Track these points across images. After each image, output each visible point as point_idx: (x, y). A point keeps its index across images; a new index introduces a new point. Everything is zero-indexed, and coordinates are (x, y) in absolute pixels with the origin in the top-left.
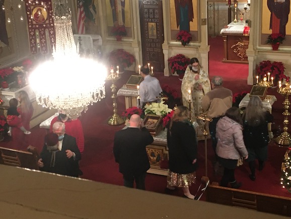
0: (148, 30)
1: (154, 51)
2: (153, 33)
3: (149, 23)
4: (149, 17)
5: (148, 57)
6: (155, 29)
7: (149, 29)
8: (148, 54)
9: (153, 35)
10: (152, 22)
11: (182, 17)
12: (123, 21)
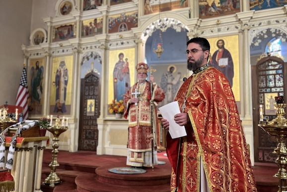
0: (86, 107)
1: (90, 129)
3: (88, 100)
4: (89, 95)
5: (84, 136)
7: (88, 106)
8: (84, 133)
9: (91, 112)
10: (91, 98)
12: (65, 99)
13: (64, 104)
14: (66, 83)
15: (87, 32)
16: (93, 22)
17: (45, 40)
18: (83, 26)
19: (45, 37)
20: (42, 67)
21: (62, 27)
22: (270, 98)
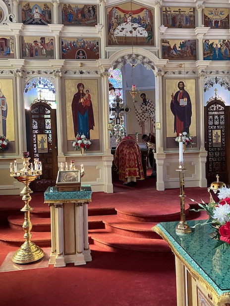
2: (43, 146)
3: (38, 135)
6: (46, 141)
9: (43, 149)
10: (42, 133)
11: (81, 125)
22: (216, 133)
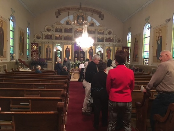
11: (67, 55)
12: (50, 56)
13: (50, 58)
14: (50, 52)
15: (57, 38)
16: (59, 36)
17: (41, 38)
18: (55, 36)
19: (41, 37)
20: (40, 46)
21: (47, 35)
